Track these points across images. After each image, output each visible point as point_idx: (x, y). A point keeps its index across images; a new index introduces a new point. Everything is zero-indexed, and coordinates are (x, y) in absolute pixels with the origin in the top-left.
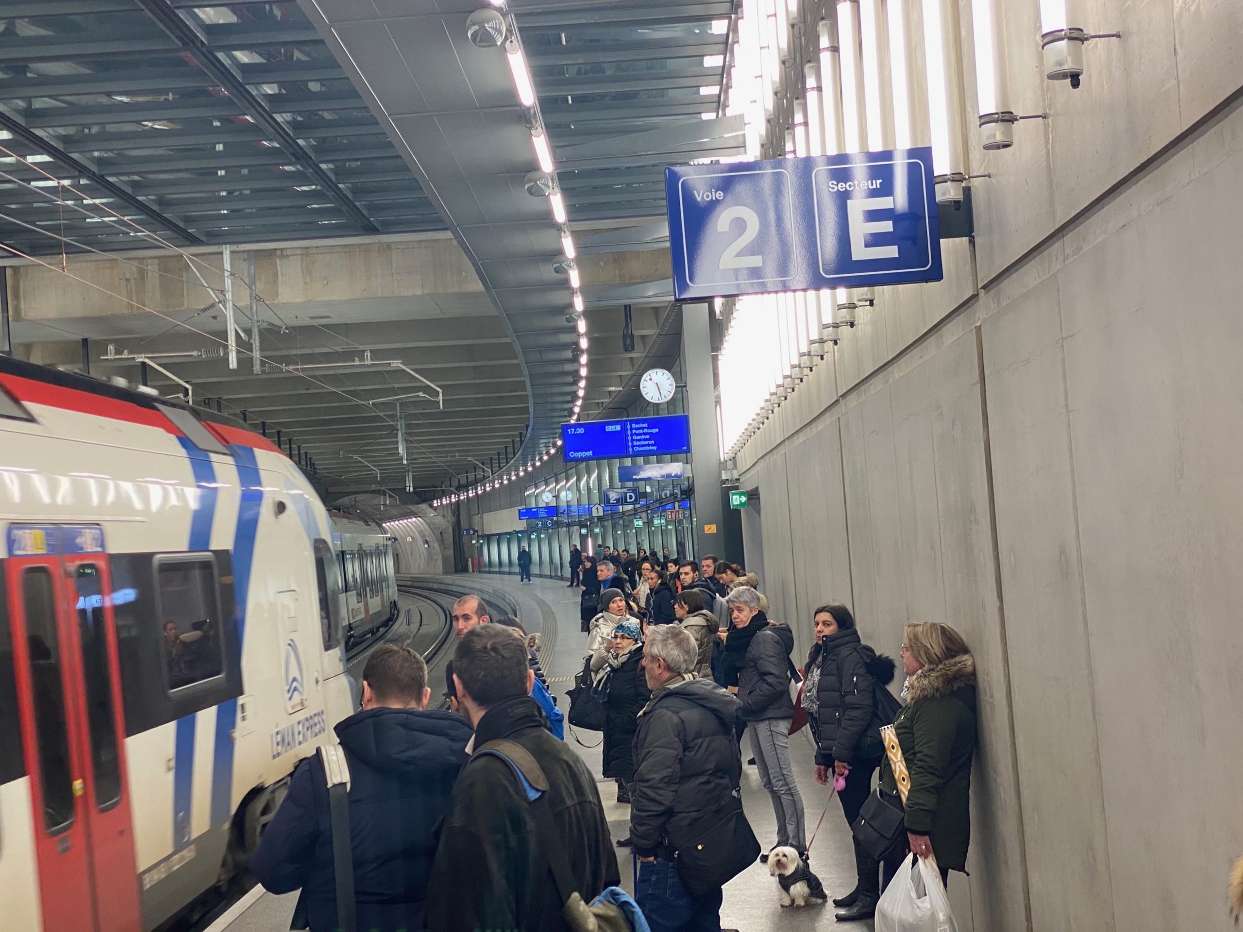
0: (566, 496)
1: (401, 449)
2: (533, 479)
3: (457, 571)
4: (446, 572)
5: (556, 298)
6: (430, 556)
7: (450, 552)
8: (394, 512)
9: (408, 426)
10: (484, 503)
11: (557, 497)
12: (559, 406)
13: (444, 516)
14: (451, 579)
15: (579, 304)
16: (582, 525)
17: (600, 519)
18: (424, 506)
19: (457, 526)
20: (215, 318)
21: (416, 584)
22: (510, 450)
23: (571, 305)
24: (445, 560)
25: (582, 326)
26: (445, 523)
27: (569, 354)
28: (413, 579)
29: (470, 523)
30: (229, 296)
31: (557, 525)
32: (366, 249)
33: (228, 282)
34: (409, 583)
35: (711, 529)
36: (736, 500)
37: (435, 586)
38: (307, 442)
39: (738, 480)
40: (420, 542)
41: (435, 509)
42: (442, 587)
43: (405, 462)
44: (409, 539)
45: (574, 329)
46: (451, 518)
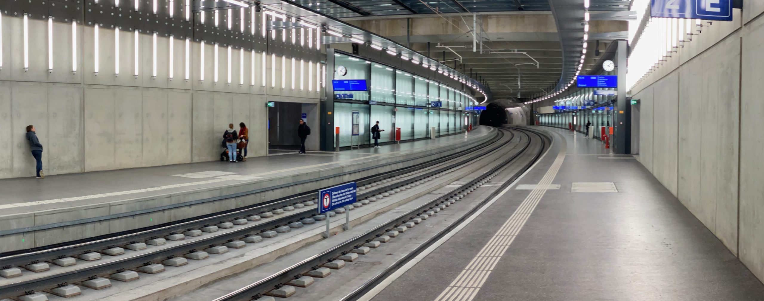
0: (568, 103)
1: (519, 83)
2: (558, 97)
3: (531, 125)
4: (527, 125)
5: (579, 35)
6: (523, 120)
7: (529, 119)
8: (512, 105)
9: (521, 77)
10: (542, 104)
11: (565, 103)
12: (571, 73)
13: (528, 107)
14: (529, 127)
15: (586, 37)
16: (573, 112)
17: (580, 110)
18: (522, 104)
19: (532, 111)
20: (468, 37)
21: (518, 128)
22: (551, 87)
23: (583, 38)
24: (527, 121)
25: (585, 45)
26: (528, 109)
27: (578, 55)
28: (517, 126)
29: (536, 109)
30: (475, 29)
31: (565, 112)
32: (516, 16)
33: (475, 24)
34: (516, 127)
35: (622, 112)
36: (633, 102)
37: (524, 129)
38: (489, 80)
39: (631, 98)
40: (520, 114)
41: (525, 105)
42: (526, 129)
43: (520, 88)
44: (516, 114)
45: (582, 46)
46: (530, 108)
